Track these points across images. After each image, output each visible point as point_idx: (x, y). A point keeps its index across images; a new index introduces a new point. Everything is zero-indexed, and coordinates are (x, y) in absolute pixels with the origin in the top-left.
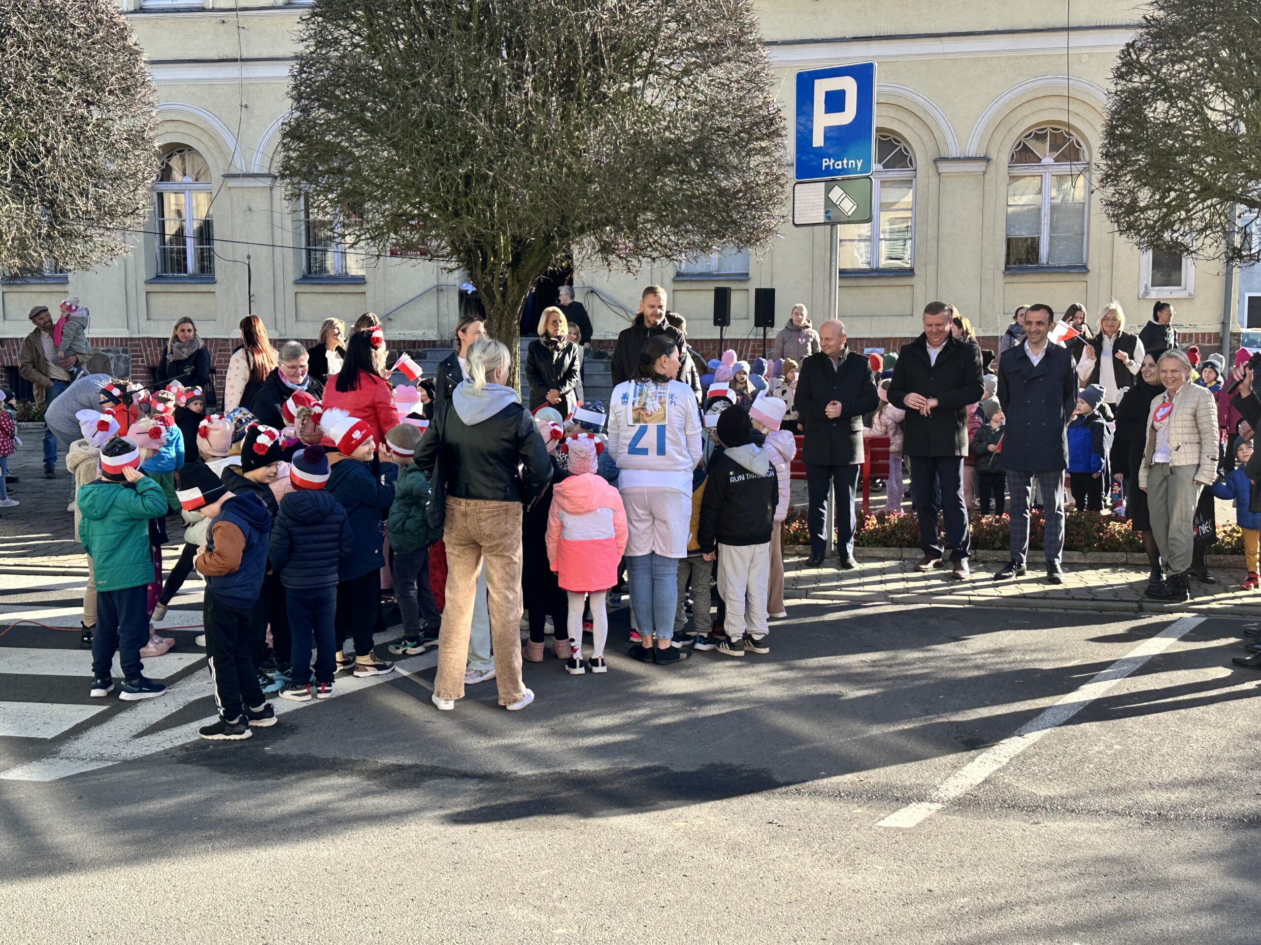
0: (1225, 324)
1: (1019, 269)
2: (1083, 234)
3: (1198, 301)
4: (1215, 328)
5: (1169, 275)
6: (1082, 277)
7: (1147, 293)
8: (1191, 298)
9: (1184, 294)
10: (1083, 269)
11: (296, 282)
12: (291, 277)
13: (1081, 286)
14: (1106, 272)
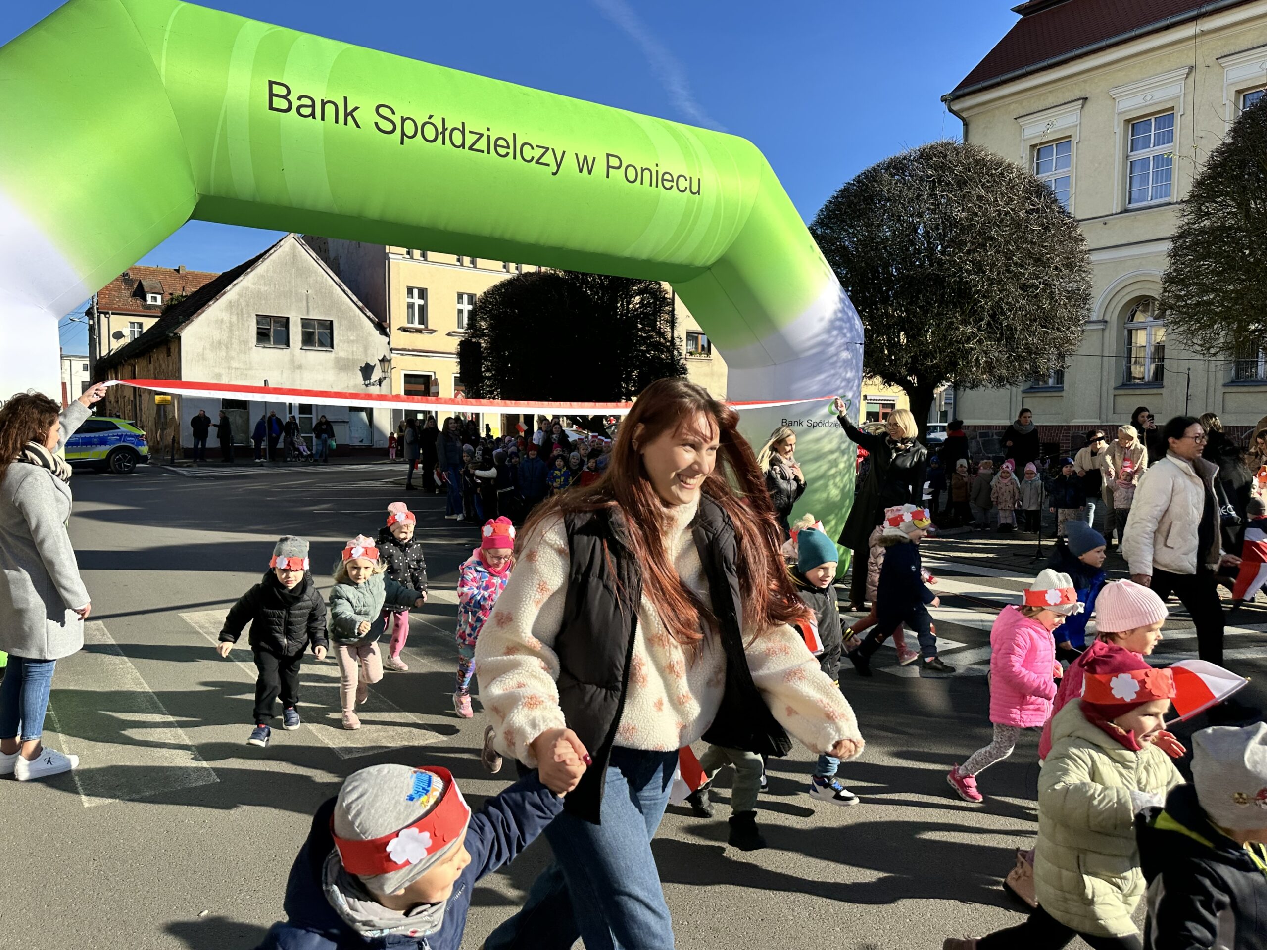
11: (1225, 385)
12: (1221, 382)
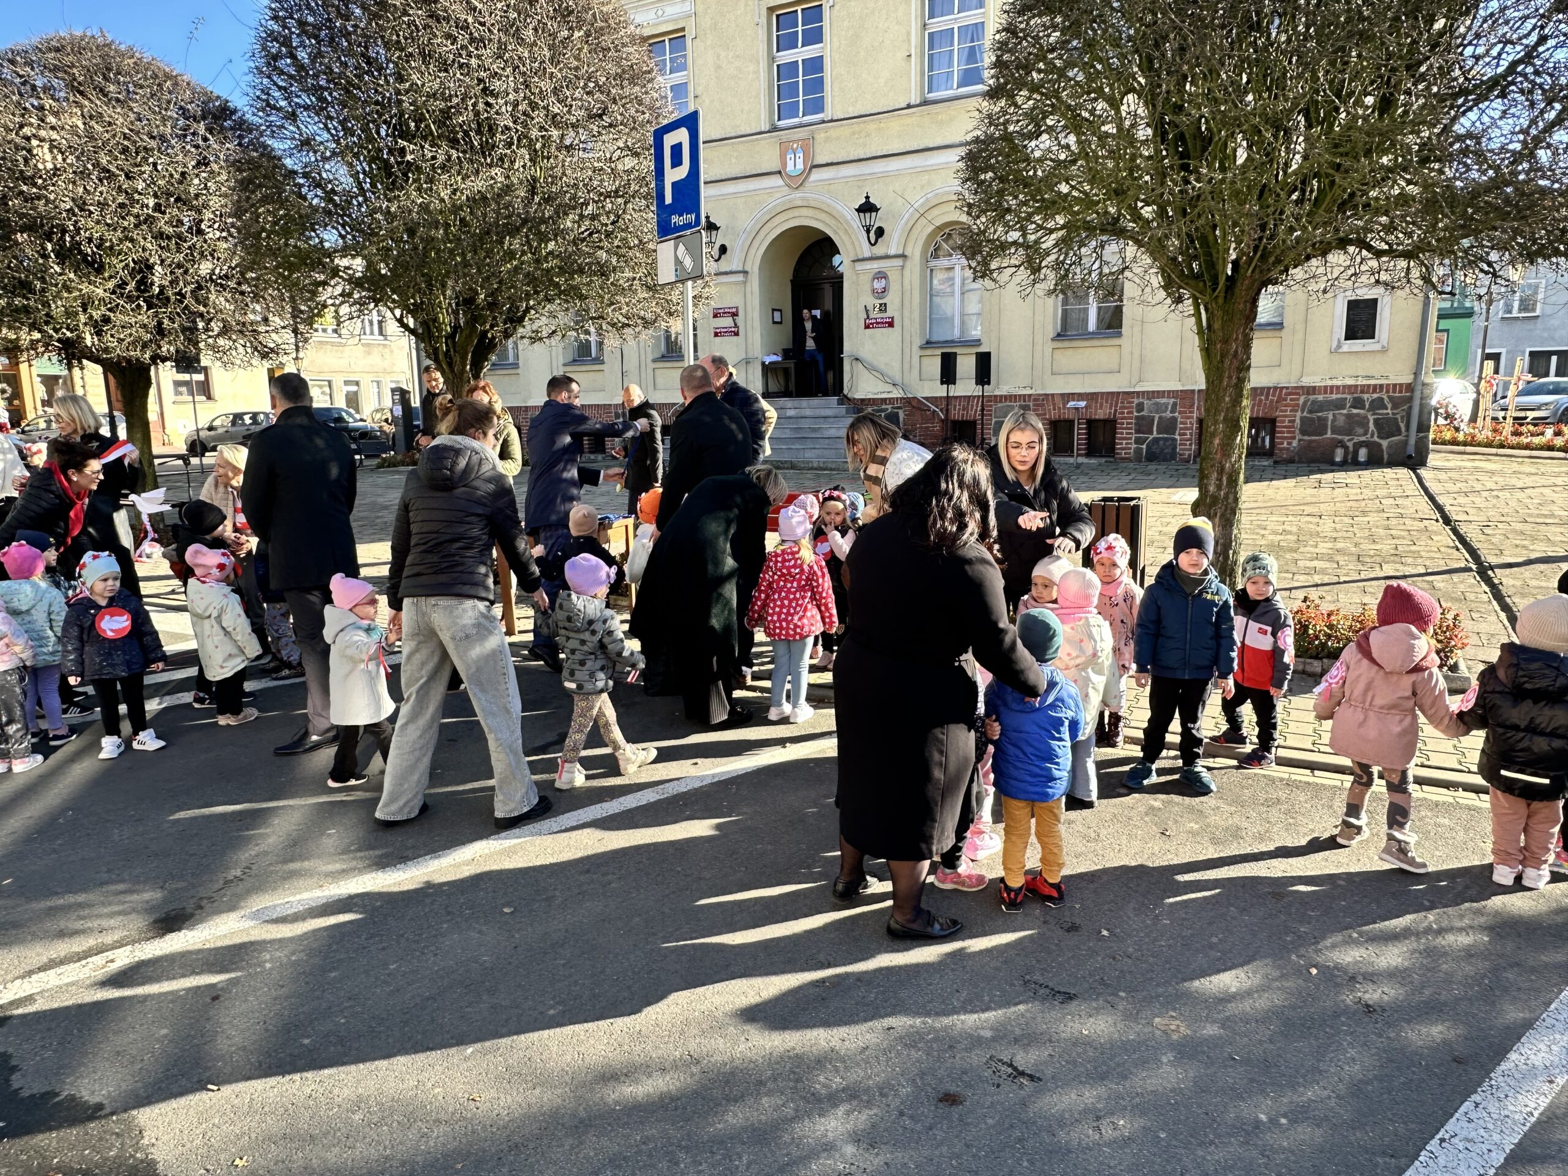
0: (1417, 374)
3: (1391, 353)
4: (1407, 379)
6: (1277, 334)
7: (1339, 346)
8: (1384, 350)
9: (1377, 347)
10: (1279, 326)
11: (654, 361)
12: (650, 357)
13: (1277, 341)
14: (1300, 327)
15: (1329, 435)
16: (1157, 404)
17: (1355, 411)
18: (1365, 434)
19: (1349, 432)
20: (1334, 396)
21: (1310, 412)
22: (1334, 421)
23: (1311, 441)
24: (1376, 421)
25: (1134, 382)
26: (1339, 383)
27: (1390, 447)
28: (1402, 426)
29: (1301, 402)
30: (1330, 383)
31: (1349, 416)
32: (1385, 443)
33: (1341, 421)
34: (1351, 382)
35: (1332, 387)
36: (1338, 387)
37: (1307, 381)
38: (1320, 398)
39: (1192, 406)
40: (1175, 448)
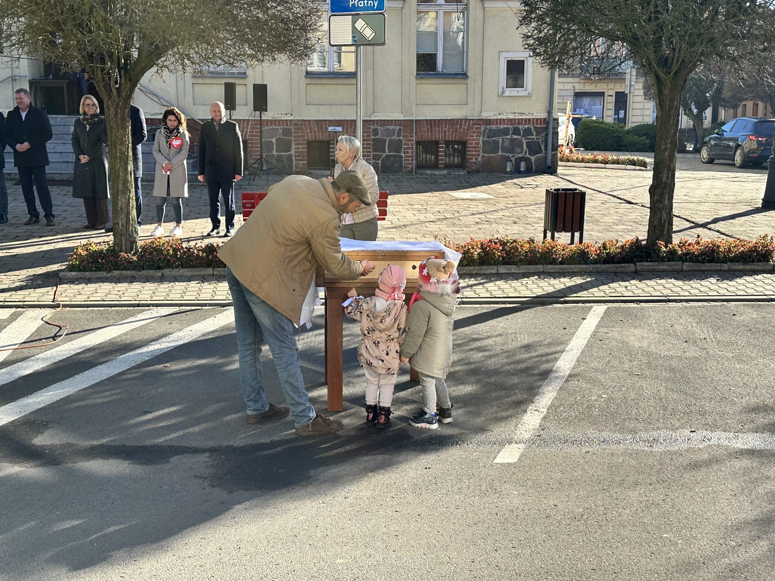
0: (550, 113)
1: (425, 74)
2: (464, 52)
3: (534, 98)
4: (543, 115)
5: (517, 81)
6: (464, 81)
7: (503, 92)
8: (529, 96)
9: (525, 93)
10: (464, 75)
13: (464, 87)
14: (479, 78)
15: (500, 153)
16: (387, 130)
17: (515, 137)
18: (522, 152)
19: (512, 151)
20: (502, 126)
21: (488, 137)
22: (503, 143)
23: (490, 157)
24: (527, 143)
25: (369, 113)
26: (505, 117)
27: (536, 161)
28: (543, 147)
29: (482, 130)
30: (499, 117)
31: (512, 140)
32: (533, 158)
33: (507, 144)
34: (511, 117)
35: (500, 120)
36: (504, 120)
37: (486, 115)
38: (494, 127)
39: (412, 132)
40: (401, 163)
